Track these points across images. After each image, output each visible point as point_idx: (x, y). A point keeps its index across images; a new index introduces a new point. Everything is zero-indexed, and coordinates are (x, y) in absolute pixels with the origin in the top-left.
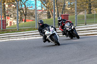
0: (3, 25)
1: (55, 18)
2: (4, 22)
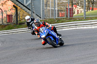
0: (70, 13)
2: (71, 10)
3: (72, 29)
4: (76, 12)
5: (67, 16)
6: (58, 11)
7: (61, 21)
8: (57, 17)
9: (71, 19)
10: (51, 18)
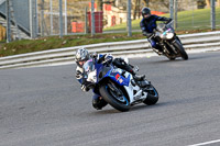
0: (96, 24)
1: (214, 8)
2: (99, 17)
5: (89, 31)
6: (68, 18)
7: (75, 42)
8: (66, 33)
9: (99, 36)
10: (52, 34)
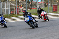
0: (18, 11)
3: (18, 21)
4: (21, 11)
5: (16, 13)
6: (10, 10)
7: (12, 16)
8: (9, 14)
9: (18, 15)
10: (6, 14)
